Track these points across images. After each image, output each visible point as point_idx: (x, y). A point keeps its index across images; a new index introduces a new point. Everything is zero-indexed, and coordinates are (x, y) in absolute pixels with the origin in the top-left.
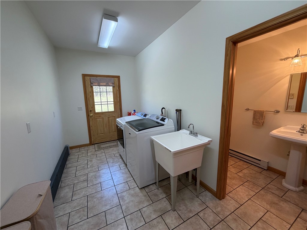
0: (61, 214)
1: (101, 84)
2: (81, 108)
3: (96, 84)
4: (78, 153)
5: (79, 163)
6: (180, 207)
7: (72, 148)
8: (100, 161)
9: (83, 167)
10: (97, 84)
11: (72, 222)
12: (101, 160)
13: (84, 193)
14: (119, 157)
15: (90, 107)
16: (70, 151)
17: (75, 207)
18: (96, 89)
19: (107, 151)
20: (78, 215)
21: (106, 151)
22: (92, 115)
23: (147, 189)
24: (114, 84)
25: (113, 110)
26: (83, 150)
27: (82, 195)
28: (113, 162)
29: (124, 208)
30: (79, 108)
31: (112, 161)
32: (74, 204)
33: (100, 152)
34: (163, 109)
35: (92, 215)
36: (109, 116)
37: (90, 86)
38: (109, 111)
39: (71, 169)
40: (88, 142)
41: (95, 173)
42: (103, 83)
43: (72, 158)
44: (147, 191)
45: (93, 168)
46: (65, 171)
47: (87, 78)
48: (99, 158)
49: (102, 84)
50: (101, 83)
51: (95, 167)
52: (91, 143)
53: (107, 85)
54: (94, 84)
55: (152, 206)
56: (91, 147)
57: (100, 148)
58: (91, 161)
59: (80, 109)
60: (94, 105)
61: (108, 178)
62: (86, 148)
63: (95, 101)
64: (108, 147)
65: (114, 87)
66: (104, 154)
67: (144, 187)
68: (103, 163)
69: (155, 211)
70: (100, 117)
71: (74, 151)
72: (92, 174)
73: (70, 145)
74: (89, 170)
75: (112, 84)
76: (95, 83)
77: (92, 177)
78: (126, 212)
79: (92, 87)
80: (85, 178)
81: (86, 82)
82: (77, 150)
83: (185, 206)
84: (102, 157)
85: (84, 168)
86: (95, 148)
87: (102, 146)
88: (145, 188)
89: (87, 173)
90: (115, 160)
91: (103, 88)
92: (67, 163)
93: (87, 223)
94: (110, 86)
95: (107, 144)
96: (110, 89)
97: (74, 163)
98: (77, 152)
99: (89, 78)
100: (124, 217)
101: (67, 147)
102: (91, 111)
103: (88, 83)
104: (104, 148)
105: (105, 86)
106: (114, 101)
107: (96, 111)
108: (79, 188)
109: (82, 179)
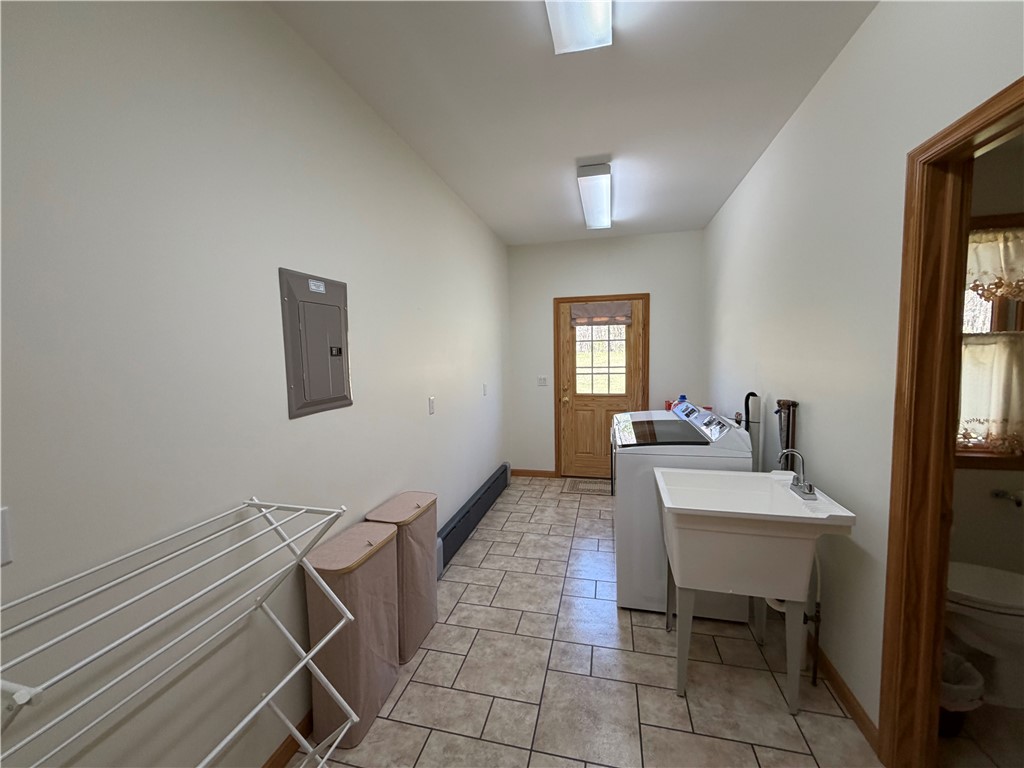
0: (457, 579)
1: (595, 320)
2: (545, 379)
3: (583, 321)
4: (525, 488)
5: (518, 507)
6: (708, 700)
7: (517, 473)
8: (561, 518)
9: (522, 518)
10: (586, 320)
11: (467, 599)
12: (564, 515)
13: (502, 563)
14: (609, 524)
15: (564, 378)
16: (512, 480)
17: (479, 580)
18: (581, 331)
19: (587, 501)
20: (478, 594)
21: (586, 499)
22: (567, 399)
23: (636, 618)
24: (630, 317)
25: (623, 392)
26: (537, 483)
27: (497, 566)
28: (588, 529)
29: (561, 624)
30: (540, 379)
31: (586, 526)
32: (481, 574)
33: (571, 497)
34: (751, 397)
35: (499, 605)
36: (611, 408)
37: (568, 328)
38: (611, 392)
39: (499, 514)
40: (552, 468)
41: (539, 538)
42: (600, 317)
43: (509, 494)
44: (634, 620)
45: (540, 526)
46: (489, 513)
47: (564, 307)
48: (560, 510)
49: (598, 320)
50: (597, 317)
51: (545, 526)
52: (558, 474)
53: (612, 322)
54: (578, 321)
55: (628, 656)
56: (558, 482)
57: (573, 490)
58: (542, 511)
59: (543, 382)
60: (574, 375)
61: (559, 556)
62: (546, 481)
63: (577, 365)
64: (594, 491)
65: (629, 326)
66: (577, 505)
67: (631, 610)
68: (565, 522)
69: (628, 668)
70: (585, 408)
71: (520, 480)
72: (532, 537)
73: (513, 466)
74: (530, 526)
75: (624, 319)
76: (580, 317)
77: (529, 542)
78: (560, 633)
79: (573, 329)
80: (516, 539)
81: (562, 316)
82: (527, 480)
83: (723, 706)
84: (571, 511)
85: (522, 521)
86: (563, 486)
87: (581, 486)
88: (633, 613)
89: (525, 530)
90: (596, 526)
91: (601, 331)
92: (499, 500)
93: (487, 612)
94: (618, 324)
95: (596, 483)
96: (619, 331)
97: (510, 506)
98: (525, 485)
99: (567, 305)
100: (553, 640)
101: (506, 467)
102: (565, 390)
103: (565, 319)
104: (583, 493)
105: (605, 323)
106: (628, 366)
107: (578, 392)
108: (498, 553)
109: (511, 538)
